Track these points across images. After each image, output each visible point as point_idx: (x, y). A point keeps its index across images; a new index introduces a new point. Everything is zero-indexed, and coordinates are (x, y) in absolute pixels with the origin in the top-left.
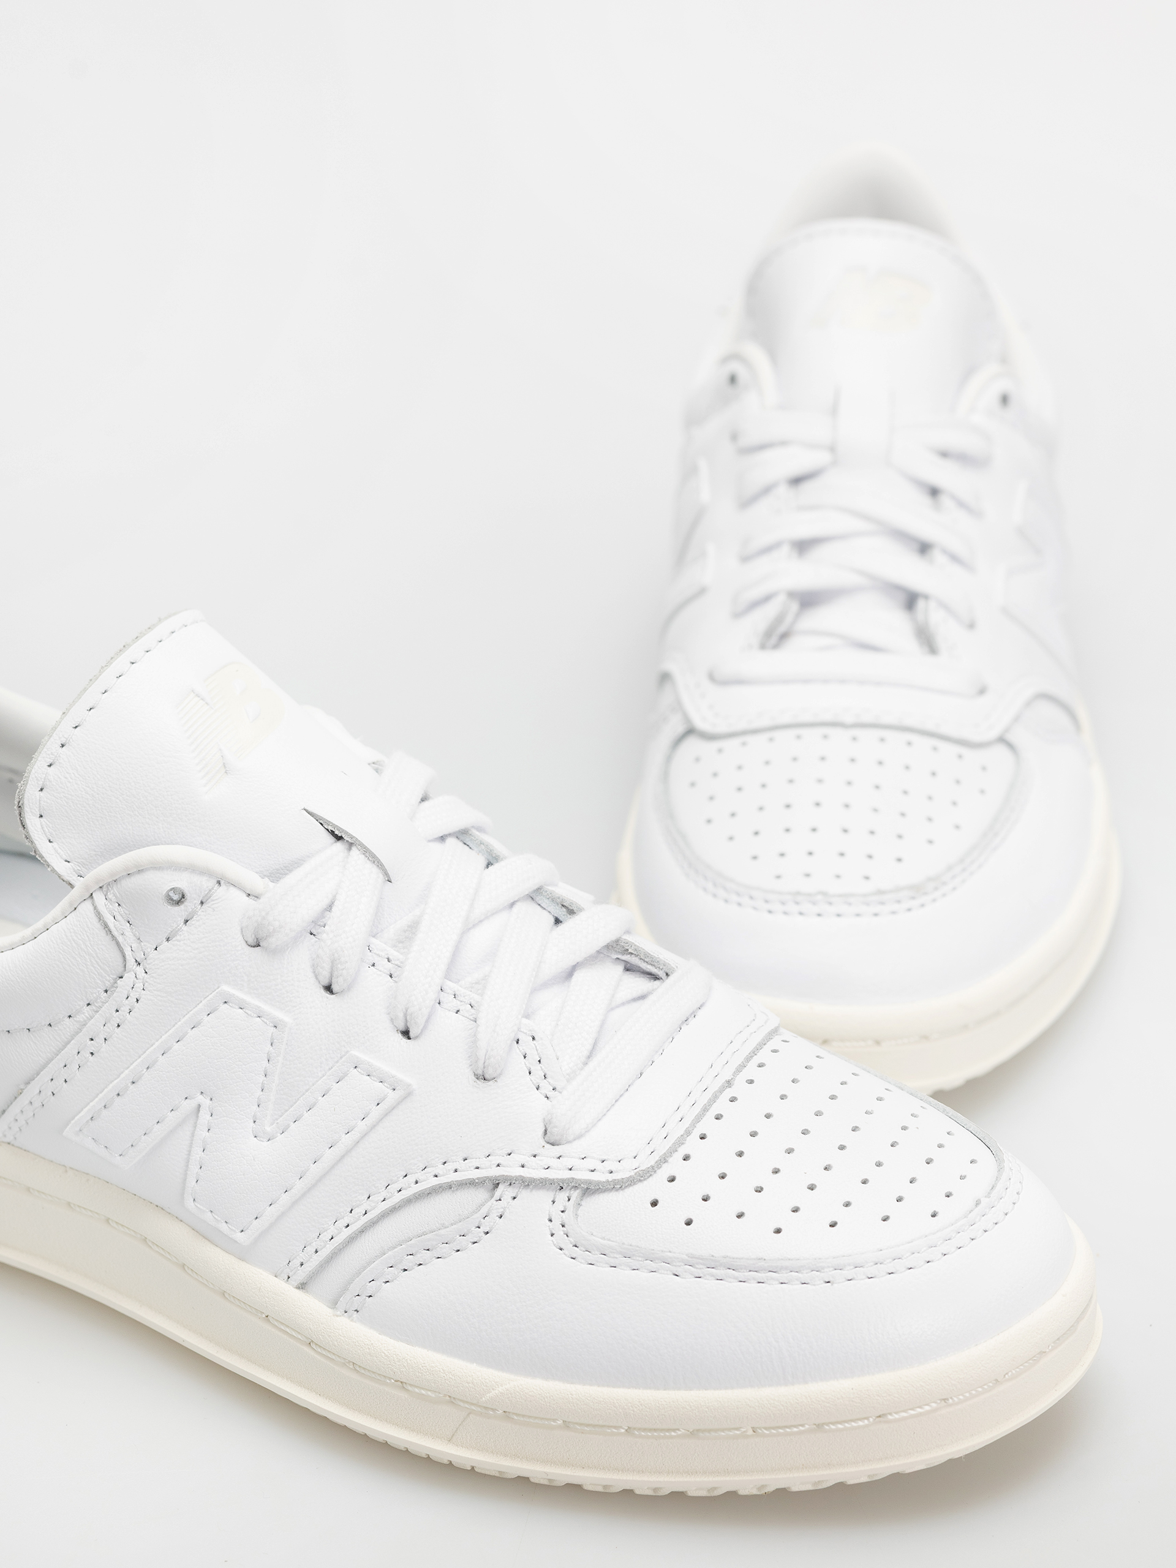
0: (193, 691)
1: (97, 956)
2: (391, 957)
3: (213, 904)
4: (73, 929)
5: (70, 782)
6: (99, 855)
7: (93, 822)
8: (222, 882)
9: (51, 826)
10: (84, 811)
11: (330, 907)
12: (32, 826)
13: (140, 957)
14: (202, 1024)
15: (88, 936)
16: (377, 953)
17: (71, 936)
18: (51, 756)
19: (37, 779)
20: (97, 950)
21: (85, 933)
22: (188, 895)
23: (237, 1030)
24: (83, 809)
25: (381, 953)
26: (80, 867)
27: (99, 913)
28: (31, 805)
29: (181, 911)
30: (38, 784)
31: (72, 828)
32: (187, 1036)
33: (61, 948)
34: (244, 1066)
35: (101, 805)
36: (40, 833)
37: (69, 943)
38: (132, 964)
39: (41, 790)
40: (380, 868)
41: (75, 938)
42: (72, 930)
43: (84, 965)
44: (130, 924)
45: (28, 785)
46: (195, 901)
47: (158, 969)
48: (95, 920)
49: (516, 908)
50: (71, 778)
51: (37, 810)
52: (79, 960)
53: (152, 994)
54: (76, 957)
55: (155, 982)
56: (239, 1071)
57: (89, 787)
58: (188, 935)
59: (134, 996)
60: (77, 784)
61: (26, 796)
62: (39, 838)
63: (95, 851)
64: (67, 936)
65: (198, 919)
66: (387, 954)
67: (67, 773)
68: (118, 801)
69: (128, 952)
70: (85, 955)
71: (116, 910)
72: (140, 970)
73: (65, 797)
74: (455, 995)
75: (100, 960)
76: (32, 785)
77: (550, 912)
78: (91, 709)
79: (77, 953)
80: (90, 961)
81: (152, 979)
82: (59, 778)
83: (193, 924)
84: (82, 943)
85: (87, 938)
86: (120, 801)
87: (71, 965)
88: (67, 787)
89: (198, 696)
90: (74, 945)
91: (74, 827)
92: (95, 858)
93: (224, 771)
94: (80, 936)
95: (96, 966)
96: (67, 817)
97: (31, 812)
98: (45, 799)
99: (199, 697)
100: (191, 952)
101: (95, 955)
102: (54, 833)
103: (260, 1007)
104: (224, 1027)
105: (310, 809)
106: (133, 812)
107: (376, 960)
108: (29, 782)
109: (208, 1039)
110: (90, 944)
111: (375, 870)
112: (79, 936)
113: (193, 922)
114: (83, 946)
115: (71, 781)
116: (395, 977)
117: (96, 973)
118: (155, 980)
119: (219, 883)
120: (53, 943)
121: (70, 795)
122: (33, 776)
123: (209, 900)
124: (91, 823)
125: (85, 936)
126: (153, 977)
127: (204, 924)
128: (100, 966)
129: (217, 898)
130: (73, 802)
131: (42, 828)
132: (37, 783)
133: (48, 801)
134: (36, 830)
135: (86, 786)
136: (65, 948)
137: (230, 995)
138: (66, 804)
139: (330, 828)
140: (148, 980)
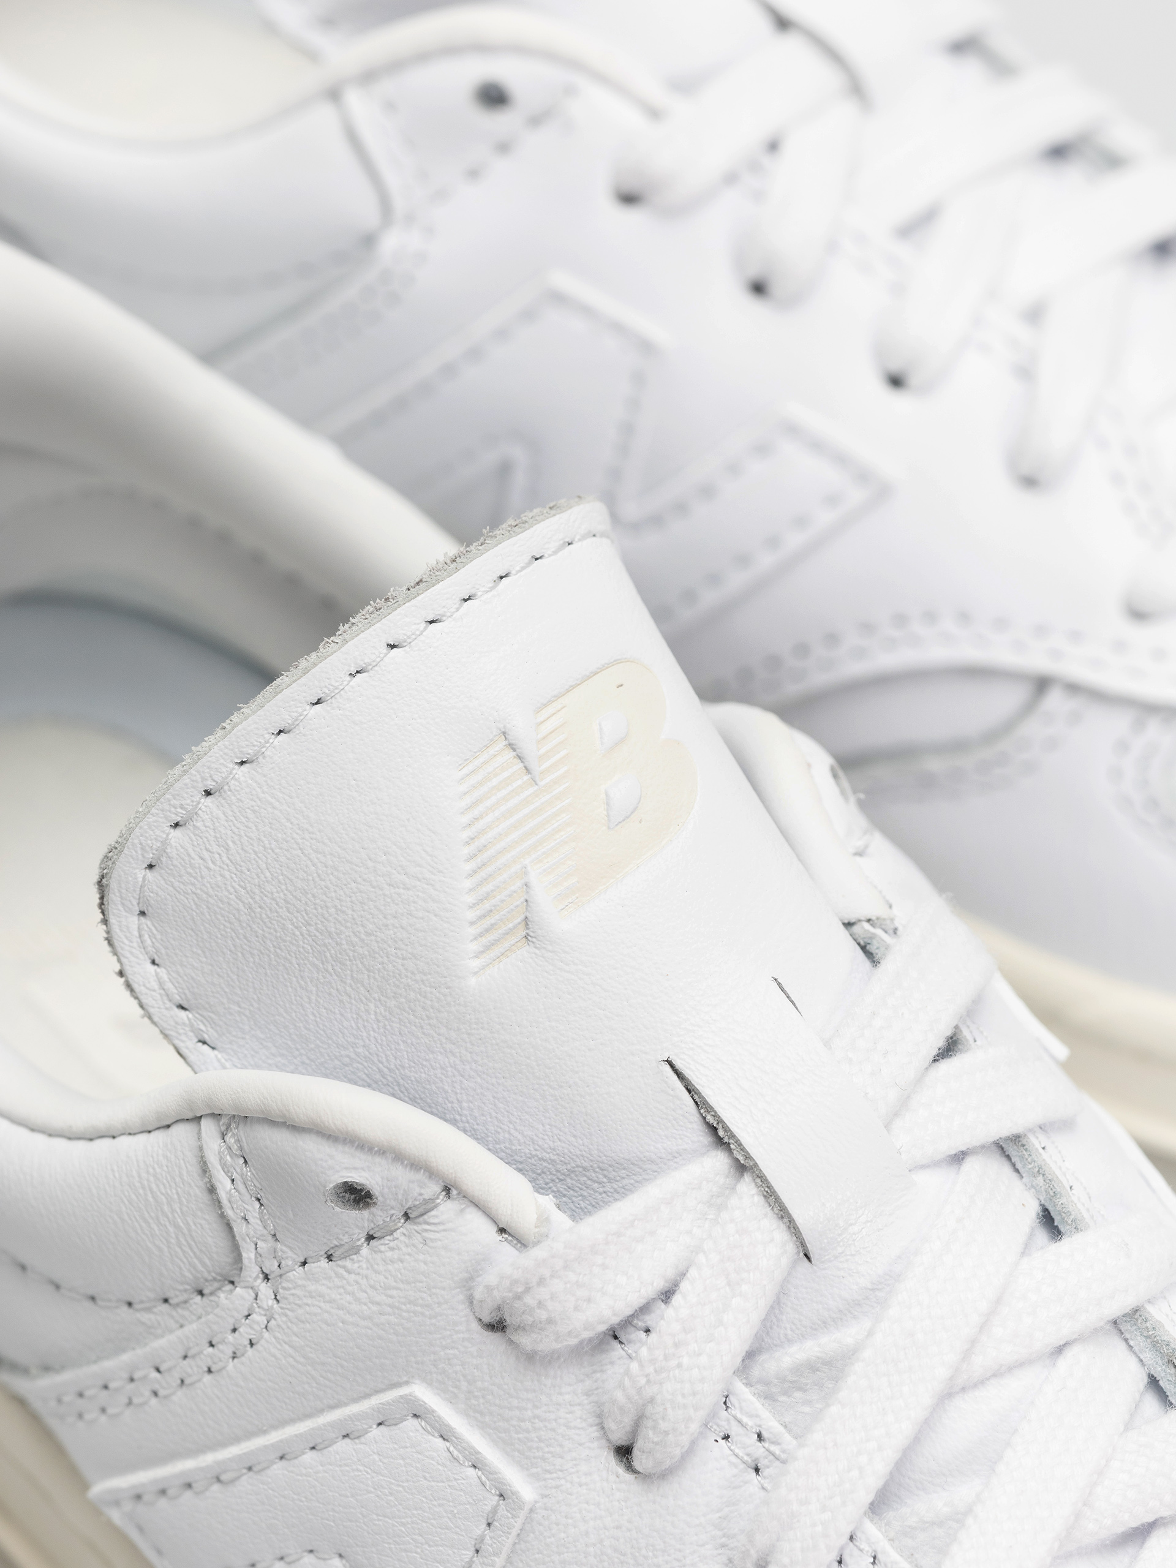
0: (504, 733)
1: (191, 1235)
2: (765, 1434)
3: (426, 1231)
4: (154, 1169)
5: (209, 869)
6: (246, 1016)
7: (242, 953)
8: (454, 1192)
9: (159, 937)
10: (229, 930)
11: (667, 1295)
12: (121, 930)
13: (271, 1266)
14: (363, 1439)
15: (178, 1193)
16: (739, 1416)
17: (148, 1180)
18: (179, 810)
19: (142, 849)
20: (192, 1224)
21: (173, 1185)
22: (380, 1198)
23: (425, 1478)
24: (228, 925)
25: (745, 1420)
26: (205, 1026)
27: (205, 1163)
28: (124, 891)
29: (358, 1220)
30: (144, 857)
31: (200, 952)
32: (330, 1449)
33: (127, 1193)
34: (426, 1547)
35: (263, 930)
36: (135, 945)
37: (141, 1191)
38: (254, 1275)
39: (151, 866)
40: (791, 1233)
41: (154, 1186)
42: (151, 1170)
43: (165, 1242)
44: (262, 1205)
45: (123, 855)
46: (393, 1212)
47: (300, 1306)
48: (195, 1169)
49: (1064, 1363)
50: (213, 862)
51: (135, 902)
52: (156, 1228)
53: (279, 1346)
54: (151, 1221)
55: (288, 1327)
56: (416, 1553)
57: (245, 889)
58: (368, 1268)
59: (246, 1332)
60: (221, 875)
61: (115, 875)
62: (131, 953)
63: (240, 1007)
64: (139, 1176)
65: (392, 1244)
66: (760, 1426)
67: (207, 850)
68: (298, 933)
69: (249, 1255)
70: (167, 1224)
71: (239, 1170)
72: (265, 1290)
73: (195, 894)
74: (875, 1558)
75: (195, 1242)
76: (131, 856)
77: (1141, 1361)
78: (280, 732)
79: (152, 1214)
80: (177, 1238)
81: (284, 1319)
82: (189, 855)
83: (381, 1252)
84: (164, 1200)
85: (176, 1196)
86: (302, 935)
87: (139, 1231)
88: (202, 877)
89: (512, 746)
90: (151, 1200)
91: (204, 952)
92: (238, 1019)
93: (524, 934)
94: (165, 1187)
95: (187, 1249)
96: (192, 930)
97: (123, 904)
98: (155, 887)
99: (514, 750)
100: (365, 1304)
101: (186, 1231)
102: (163, 951)
103: (479, 1453)
104: (401, 1462)
105: (679, 1065)
106: (323, 964)
107: (734, 1430)
108: (126, 851)
109: (368, 1473)
110: (181, 1209)
111: (780, 1234)
112: (162, 1187)
113: (383, 1248)
114: (166, 1208)
115: (211, 866)
116: (765, 1478)
117: (185, 1260)
118: (290, 1324)
119: (447, 1190)
120: (114, 1176)
121: (207, 893)
122: (136, 841)
123: (421, 1219)
124: (240, 955)
125: (174, 1191)
126: (286, 1316)
127: (402, 1261)
128: (194, 1253)
129: (436, 1221)
130: (208, 907)
131: (140, 936)
132: (142, 855)
133: (160, 893)
134: (127, 938)
135: (239, 885)
136: (133, 1197)
137: (426, 1408)
138: (194, 907)
139: (710, 1118)
140: (276, 1316)
